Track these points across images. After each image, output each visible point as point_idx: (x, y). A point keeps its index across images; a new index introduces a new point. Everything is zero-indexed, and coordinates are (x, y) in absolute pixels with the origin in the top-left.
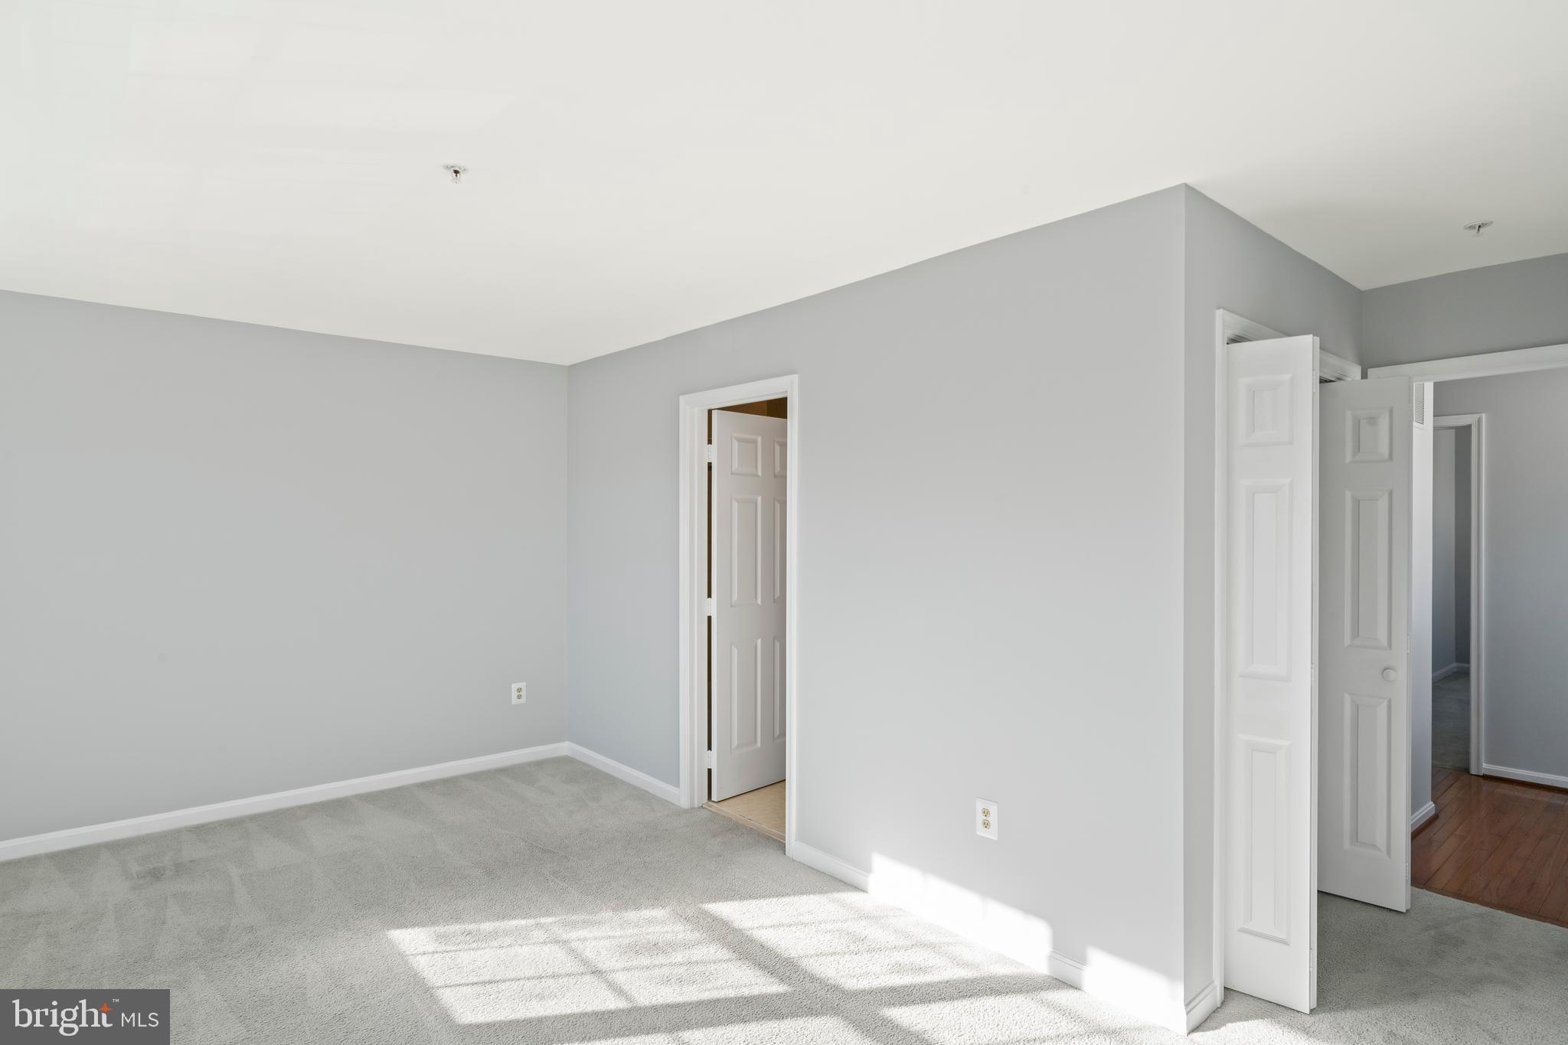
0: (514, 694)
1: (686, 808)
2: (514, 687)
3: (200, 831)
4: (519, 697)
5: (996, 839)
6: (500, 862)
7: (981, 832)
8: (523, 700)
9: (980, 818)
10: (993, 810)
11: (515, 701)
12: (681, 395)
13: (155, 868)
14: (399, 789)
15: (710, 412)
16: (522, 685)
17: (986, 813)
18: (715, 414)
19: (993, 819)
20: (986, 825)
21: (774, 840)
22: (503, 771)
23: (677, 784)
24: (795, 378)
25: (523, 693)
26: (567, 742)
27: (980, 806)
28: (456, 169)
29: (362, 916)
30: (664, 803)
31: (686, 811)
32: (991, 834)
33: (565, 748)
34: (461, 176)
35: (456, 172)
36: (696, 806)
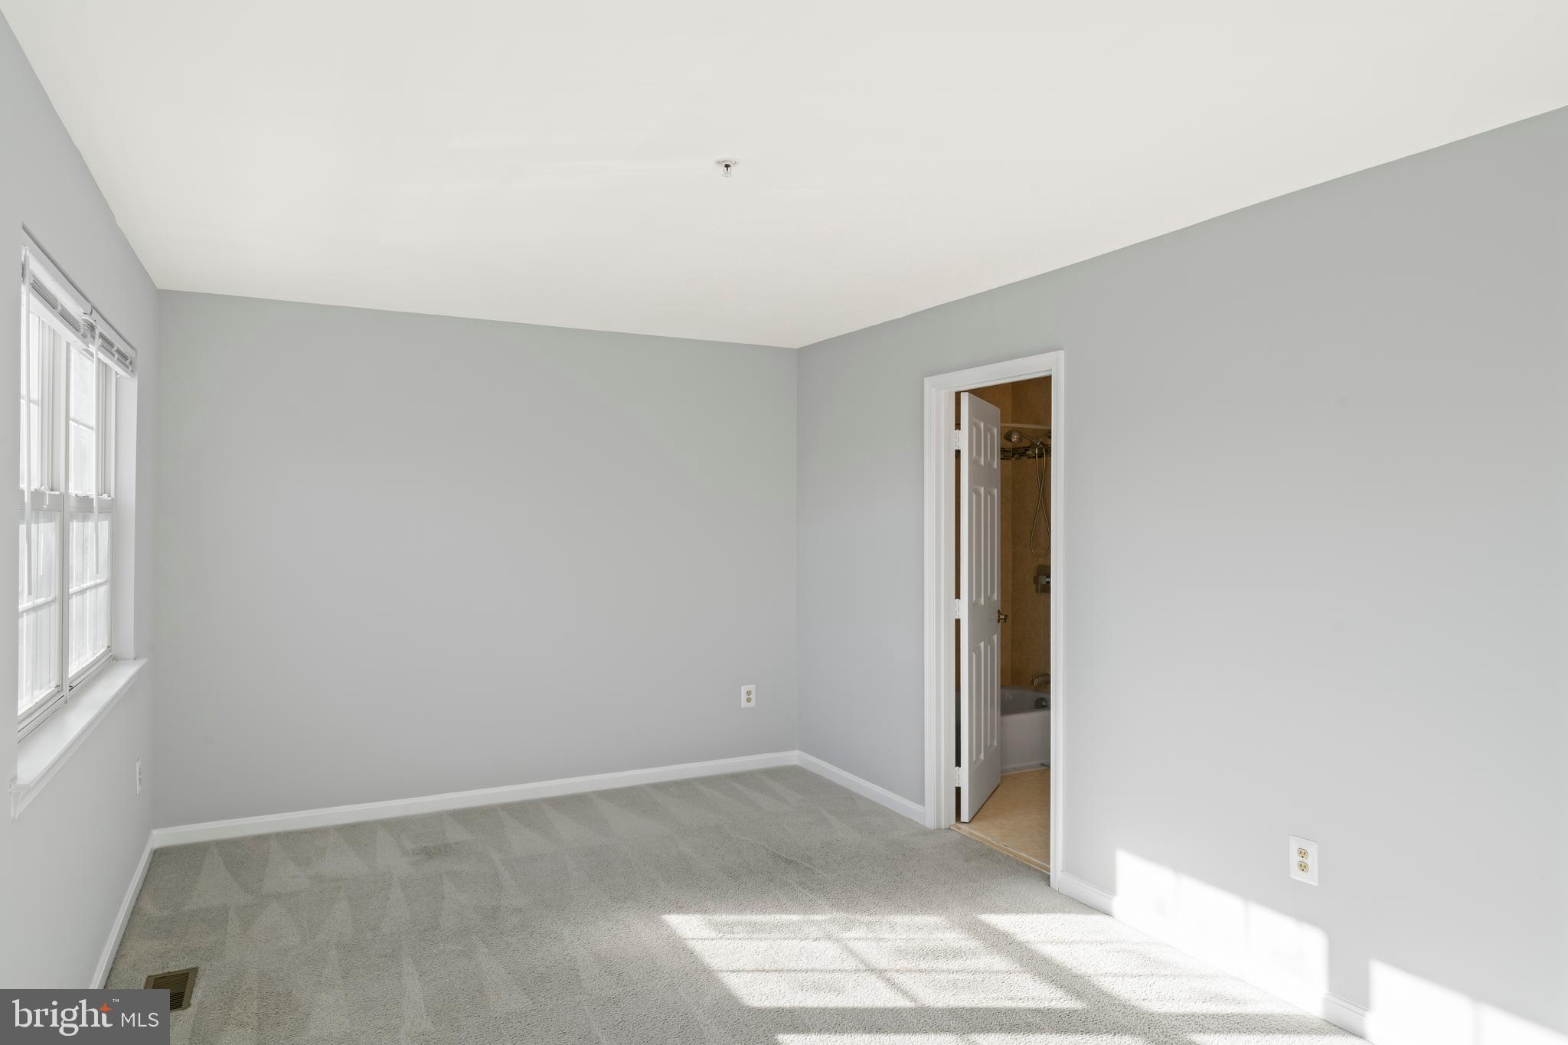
0: (744, 697)
1: (933, 828)
2: (744, 689)
3: (462, 816)
4: (749, 700)
5: (1315, 884)
6: (744, 868)
7: (1296, 875)
8: (753, 704)
9: (1295, 858)
10: (1313, 850)
11: (744, 704)
12: (926, 377)
13: (426, 847)
14: (633, 788)
15: (958, 395)
16: (752, 688)
17: (1303, 853)
18: (965, 399)
19: (1312, 861)
20: (1303, 867)
21: (1036, 870)
22: (737, 777)
23: (922, 802)
24: (1061, 354)
25: (753, 696)
26: (797, 752)
27: (1294, 846)
28: (727, 163)
29: (619, 908)
30: (908, 821)
31: (932, 832)
32: (1310, 879)
33: (794, 757)
34: (732, 169)
35: (727, 166)
36: (943, 827)
